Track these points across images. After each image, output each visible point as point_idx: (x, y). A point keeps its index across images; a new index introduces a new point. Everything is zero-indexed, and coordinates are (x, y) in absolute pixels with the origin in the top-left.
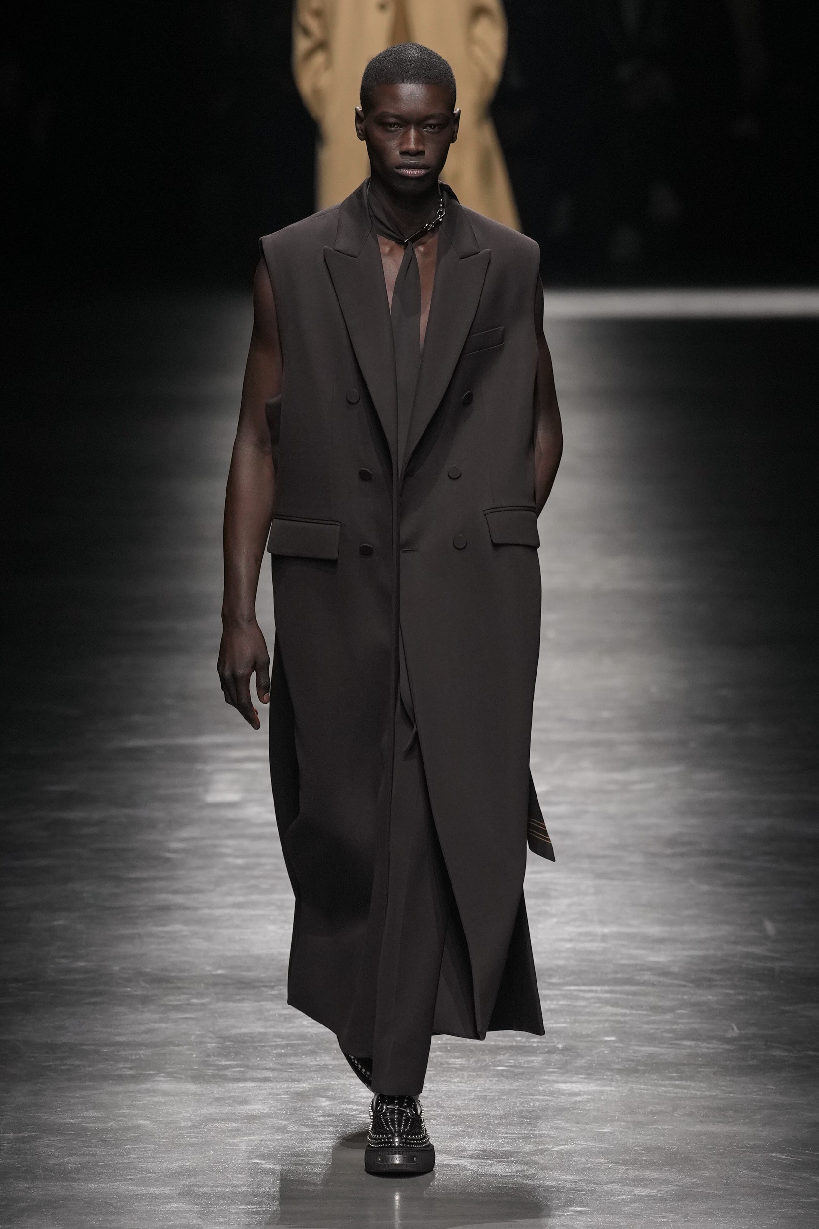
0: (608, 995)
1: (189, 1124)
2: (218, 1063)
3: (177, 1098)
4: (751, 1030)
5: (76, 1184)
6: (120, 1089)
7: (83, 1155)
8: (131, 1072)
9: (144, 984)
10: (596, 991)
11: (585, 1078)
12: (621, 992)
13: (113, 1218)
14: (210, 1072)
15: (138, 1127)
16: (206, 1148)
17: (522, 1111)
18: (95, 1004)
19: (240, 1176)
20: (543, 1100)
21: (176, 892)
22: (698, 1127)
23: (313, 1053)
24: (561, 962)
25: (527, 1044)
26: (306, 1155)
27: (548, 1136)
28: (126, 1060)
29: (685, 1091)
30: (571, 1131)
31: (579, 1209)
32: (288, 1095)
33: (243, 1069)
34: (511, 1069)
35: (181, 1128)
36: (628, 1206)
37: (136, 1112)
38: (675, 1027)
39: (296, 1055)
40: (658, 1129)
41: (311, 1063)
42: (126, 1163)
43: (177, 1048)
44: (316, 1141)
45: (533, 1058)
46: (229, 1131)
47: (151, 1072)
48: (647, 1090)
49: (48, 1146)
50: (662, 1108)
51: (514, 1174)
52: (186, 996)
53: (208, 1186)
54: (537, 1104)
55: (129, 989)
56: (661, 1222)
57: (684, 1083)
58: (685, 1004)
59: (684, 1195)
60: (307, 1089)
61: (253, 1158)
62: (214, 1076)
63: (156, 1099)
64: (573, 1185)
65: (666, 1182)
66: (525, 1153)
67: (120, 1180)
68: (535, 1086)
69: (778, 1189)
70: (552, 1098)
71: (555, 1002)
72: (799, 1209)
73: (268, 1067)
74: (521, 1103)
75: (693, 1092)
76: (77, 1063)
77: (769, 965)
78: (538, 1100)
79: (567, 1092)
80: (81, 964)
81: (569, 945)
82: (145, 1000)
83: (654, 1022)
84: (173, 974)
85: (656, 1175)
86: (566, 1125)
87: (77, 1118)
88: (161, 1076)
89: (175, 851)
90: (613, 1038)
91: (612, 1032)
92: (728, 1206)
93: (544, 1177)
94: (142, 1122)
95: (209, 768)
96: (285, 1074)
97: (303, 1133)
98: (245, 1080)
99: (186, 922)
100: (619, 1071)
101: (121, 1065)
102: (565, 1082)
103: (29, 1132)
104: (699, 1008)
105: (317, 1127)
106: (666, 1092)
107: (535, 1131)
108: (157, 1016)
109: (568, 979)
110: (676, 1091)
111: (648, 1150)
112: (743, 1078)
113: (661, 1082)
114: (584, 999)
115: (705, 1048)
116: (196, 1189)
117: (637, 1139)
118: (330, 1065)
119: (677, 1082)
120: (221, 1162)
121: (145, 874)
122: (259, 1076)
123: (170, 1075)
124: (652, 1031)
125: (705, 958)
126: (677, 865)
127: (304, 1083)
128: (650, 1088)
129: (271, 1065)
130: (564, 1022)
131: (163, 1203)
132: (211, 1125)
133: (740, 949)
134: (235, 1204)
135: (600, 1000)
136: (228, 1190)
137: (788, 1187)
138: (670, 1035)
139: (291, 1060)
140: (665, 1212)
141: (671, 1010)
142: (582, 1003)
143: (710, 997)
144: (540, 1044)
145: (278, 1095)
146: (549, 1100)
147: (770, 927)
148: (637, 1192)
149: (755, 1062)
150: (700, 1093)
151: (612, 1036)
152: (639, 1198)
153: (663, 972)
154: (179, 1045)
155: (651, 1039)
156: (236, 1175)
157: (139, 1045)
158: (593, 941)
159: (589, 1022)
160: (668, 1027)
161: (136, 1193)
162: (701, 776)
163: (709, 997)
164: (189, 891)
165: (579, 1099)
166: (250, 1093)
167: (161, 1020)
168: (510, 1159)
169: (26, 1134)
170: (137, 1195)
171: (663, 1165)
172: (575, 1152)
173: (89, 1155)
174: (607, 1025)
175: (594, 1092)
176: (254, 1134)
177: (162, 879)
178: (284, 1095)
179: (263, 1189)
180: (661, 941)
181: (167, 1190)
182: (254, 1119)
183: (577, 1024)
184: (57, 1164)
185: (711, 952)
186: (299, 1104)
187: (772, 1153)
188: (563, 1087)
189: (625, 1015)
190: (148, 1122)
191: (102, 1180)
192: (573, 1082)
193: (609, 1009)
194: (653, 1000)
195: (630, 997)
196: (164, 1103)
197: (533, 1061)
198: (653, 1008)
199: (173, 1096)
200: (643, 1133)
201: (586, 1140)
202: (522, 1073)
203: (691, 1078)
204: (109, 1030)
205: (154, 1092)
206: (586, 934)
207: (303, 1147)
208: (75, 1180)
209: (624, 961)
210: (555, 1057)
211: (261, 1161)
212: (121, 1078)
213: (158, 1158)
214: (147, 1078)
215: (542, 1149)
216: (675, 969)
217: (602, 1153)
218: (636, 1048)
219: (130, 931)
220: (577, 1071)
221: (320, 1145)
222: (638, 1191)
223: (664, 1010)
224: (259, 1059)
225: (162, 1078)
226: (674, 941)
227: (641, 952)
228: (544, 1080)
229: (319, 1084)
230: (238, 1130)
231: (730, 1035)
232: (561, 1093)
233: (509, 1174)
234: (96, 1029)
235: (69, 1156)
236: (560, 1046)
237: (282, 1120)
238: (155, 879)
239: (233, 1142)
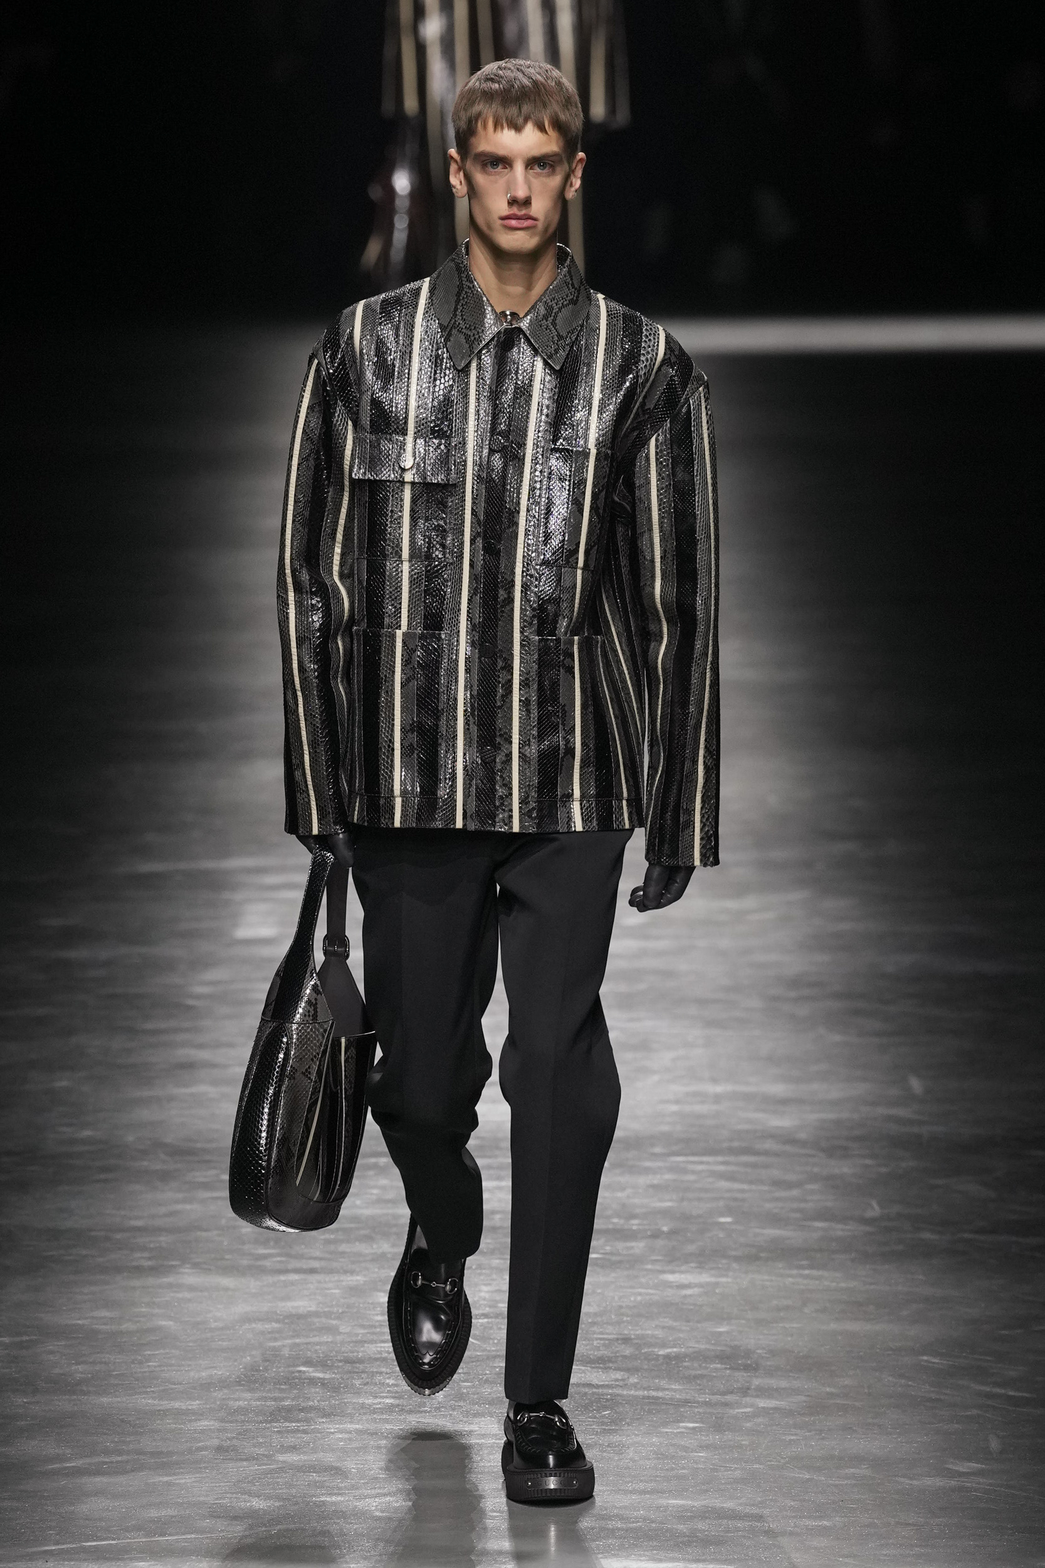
0: (722, 1168)
1: (220, 1324)
2: (253, 1251)
3: (206, 1294)
4: (896, 1209)
5: (86, 1397)
6: (136, 1283)
7: (94, 1363)
8: (150, 1263)
9: (162, 1156)
10: (708, 1163)
11: (696, 1268)
12: (738, 1164)
13: (132, 1438)
14: (245, 1262)
15: (159, 1329)
16: (241, 1354)
17: (621, 1307)
18: (106, 1181)
19: (282, 1387)
20: (647, 1294)
21: (201, 1046)
22: (833, 1326)
23: (368, 1239)
24: (665, 1128)
25: (626, 1227)
26: (361, 1361)
27: (653, 1336)
28: (144, 1249)
29: (817, 1282)
30: (680, 1331)
31: (691, 1425)
32: (339, 1289)
33: (283, 1259)
34: (607, 1257)
35: (212, 1330)
36: (750, 1421)
37: (156, 1311)
38: (803, 1205)
39: (348, 1241)
40: (785, 1327)
41: (367, 1252)
42: (145, 1372)
43: (204, 1234)
44: (374, 1345)
45: (633, 1244)
46: (269, 1333)
47: (174, 1263)
48: (772, 1281)
49: (52, 1352)
50: (789, 1302)
51: (613, 1383)
52: (213, 1172)
53: (246, 1400)
54: (639, 1298)
55: (145, 1163)
56: (791, 1440)
57: (815, 1273)
58: (814, 1178)
59: (817, 1407)
60: (362, 1282)
61: (299, 1366)
62: (250, 1267)
63: (180, 1295)
64: (683, 1396)
65: (796, 1391)
66: (625, 1357)
67: (140, 1393)
68: (636, 1277)
69: (931, 1400)
70: (657, 1292)
71: (658, 1176)
72: (957, 1423)
73: (315, 1256)
74: (620, 1298)
75: (826, 1283)
76: (84, 1252)
77: (916, 1130)
78: (640, 1294)
79: (675, 1284)
80: (87, 1133)
81: (674, 1108)
82: (165, 1176)
83: (777, 1199)
84: (199, 1145)
85: (784, 1384)
86: (675, 1324)
87: (86, 1318)
88: (187, 1268)
89: (199, 997)
90: (729, 1220)
91: (729, 1211)
92: (870, 1421)
93: (649, 1387)
94: (164, 1323)
95: (238, 896)
96: (335, 1265)
97: (357, 1335)
98: (286, 1271)
99: (215, 1083)
100: (737, 1259)
101: (138, 1255)
102: (673, 1272)
103: (29, 1336)
104: (832, 1183)
105: (375, 1327)
106: (793, 1284)
107: (637, 1330)
108: (180, 1196)
109: (675, 1148)
110: (805, 1282)
111: (773, 1353)
112: (887, 1267)
113: (788, 1272)
114: (693, 1172)
115: (840, 1230)
116: (231, 1403)
117: (759, 1339)
118: (390, 1253)
119: (807, 1272)
120: (260, 1370)
121: (163, 1025)
122: (305, 1267)
123: (196, 1265)
124: (776, 1211)
125: (838, 1123)
126: (803, 1011)
127: (357, 1275)
128: (773, 1278)
129: (318, 1254)
130: (670, 1200)
131: (190, 1421)
132: (247, 1326)
133: (881, 1111)
134: (278, 1421)
135: (713, 1174)
136: (268, 1403)
137: (942, 1397)
138: (798, 1215)
139: (343, 1247)
140: (795, 1428)
141: (798, 1184)
142: (692, 1177)
143: (845, 1170)
144: (641, 1227)
145: (328, 1289)
146: (652, 1294)
147: (916, 1084)
148: (761, 1405)
149: (901, 1247)
150: (834, 1284)
151: (728, 1216)
152: (765, 1411)
153: (788, 1139)
154: (206, 1230)
155: (775, 1220)
156: (278, 1386)
157: (159, 1230)
158: (703, 1102)
159: (699, 1199)
160: (795, 1205)
161: (159, 1408)
162: (831, 904)
163: (844, 1168)
164: (218, 1045)
165: (689, 1292)
166: (293, 1287)
167: (185, 1201)
168: (607, 1365)
169: (25, 1338)
170: (159, 1410)
171: (791, 1371)
172: (686, 1355)
173: (101, 1363)
174: (721, 1203)
175: (708, 1284)
176: (298, 1336)
177: (187, 1030)
178: (335, 1289)
179: (311, 1403)
180: (784, 1102)
181: (195, 1404)
182: (298, 1319)
183: (685, 1203)
184: (62, 1374)
185: (845, 1115)
186: (353, 1300)
187: (923, 1355)
188: (670, 1277)
189: (742, 1191)
190: (171, 1323)
191: (117, 1393)
192: (682, 1272)
193: (724, 1184)
194: (776, 1173)
195: (749, 1170)
196: (190, 1300)
197: (632, 1248)
198: (777, 1184)
199: (201, 1291)
200: (765, 1332)
201: (698, 1342)
202: (620, 1262)
203: (824, 1267)
204: (123, 1213)
205: (179, 1287)
206: (695, 1094)
207: (358, 1352)
208: (85, 1394)
209: (740, 1127)
210: (660, 1243)
211: (308, 1369)
212: (139, 1270)
213: (183, 1365)
214: (169, 1270)
215: (645, 1353)
216: (802, 1136)
217: (717, 1357)
218: (757, 1230)
219: (146, 1093)
220: (686, 1259)
221: (379, 1349)
222: (762, 1403)
223: (790, 1185)
224: (303, 1247)
225: (186, 1270)
226: (799, 1101)
227: (760, 1116)
228: (646, 1270)
229: (375, 1275)
230: (279, 1331)
231: (869, 1214)
232: (668, 1285)
233: (607, 1383)
234: (108, 1212)
235: (78, 1364)
236: (665, 1229)
237: (334, 1319)
238: (176, 1030)
239: (274, 1347)
